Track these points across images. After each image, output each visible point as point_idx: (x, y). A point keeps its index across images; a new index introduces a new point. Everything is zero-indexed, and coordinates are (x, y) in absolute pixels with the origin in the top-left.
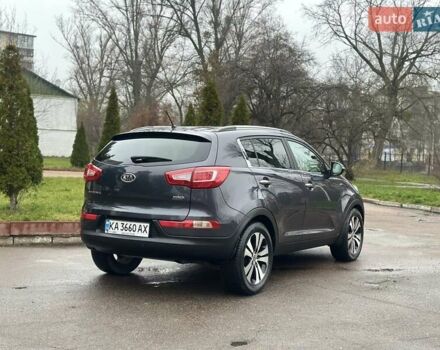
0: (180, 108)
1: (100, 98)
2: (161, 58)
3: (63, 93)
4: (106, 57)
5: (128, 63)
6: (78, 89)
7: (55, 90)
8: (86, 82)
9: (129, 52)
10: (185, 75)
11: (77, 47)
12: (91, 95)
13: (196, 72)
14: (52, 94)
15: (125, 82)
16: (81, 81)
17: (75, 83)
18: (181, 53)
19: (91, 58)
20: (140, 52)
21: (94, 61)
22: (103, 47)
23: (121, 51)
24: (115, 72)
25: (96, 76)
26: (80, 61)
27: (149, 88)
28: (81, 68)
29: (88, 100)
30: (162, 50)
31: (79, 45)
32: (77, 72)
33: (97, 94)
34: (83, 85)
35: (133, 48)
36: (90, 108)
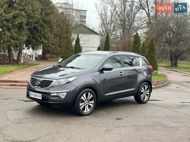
2: (134, 18)
3: (96, 33)
5: (121, 20)
6: (102, 31)
7: (92, 32)
8: (105, 28)
9: (121, 16)
10: (142, 25)
11: (102, 15)
13: (147, 23)
14: (91, 34)
17: (101, 28)
18: (141, 16)
20: (126, 16)
21: (109, 19)
22: (112, 14)
23: (118, 15)
24: (116, 24)
25: (109, 26)
26: (103, 20)
27: (129, 30)
28: (103, 22)
30: (134, 15)
31: (103, 13)
32: (102, 24)
34: (104, 29)
35: (123, 14)
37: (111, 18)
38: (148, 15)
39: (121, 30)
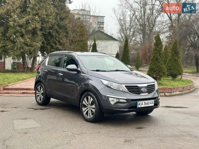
2: (155, 22)
3: (114, 39)
5: (141, 25)
6: (121, 37)
7: (111, 38)
9: (141, 21)
10: (163, 29)
14: (110, 40)
17: (119, 34)
18: (163, 20)
19: (126, 24)
21: (128, 25)
22: (131, 19)
23: (138, 20)
25: (128, 31)
26: (122, 26)
27: (149, 35)
28: (122, 28)
30: (155, 18)
31: (121, 19)
32: (120, 30)
34: (123, 35)
37: (131, 24)
38: (170, 18)
39: (141, 36)
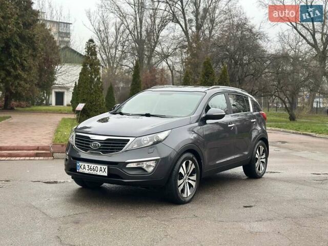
0: (172, 72)
1: (115, 66)
2: (158, 37)
4: (119, 37)
5: (135, 41)
6: (101, 59)
8: (106, 55)
9: (136, 34)
10: (175, 49)
11: (100, 31)
12: (109, 63)
13: (183, 47)
15: (133, 54)
16: (102, 54)
17: (99, 55)
18: (172, 34)
19: (109, 38)
20: (144, 33)
21: (111, 40)
22: (117, 30)
23: (131, 33)
24: (125, 47)
25: (113, 51)
26: (102, 40)
27: (150, 58)
28: (102, 45)
29: (108, 67)
30: (159, 32)
31: (101, 29)
32: (100, 48)
33: (113, 63)
34: (104, 56)
35: (139, 31)
36: (109, 72)
37: (116, 38)
38: (186, 33)
39: (137, 58)
